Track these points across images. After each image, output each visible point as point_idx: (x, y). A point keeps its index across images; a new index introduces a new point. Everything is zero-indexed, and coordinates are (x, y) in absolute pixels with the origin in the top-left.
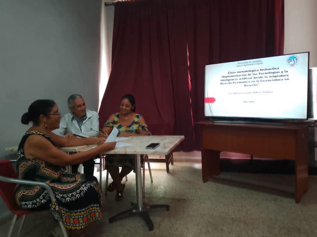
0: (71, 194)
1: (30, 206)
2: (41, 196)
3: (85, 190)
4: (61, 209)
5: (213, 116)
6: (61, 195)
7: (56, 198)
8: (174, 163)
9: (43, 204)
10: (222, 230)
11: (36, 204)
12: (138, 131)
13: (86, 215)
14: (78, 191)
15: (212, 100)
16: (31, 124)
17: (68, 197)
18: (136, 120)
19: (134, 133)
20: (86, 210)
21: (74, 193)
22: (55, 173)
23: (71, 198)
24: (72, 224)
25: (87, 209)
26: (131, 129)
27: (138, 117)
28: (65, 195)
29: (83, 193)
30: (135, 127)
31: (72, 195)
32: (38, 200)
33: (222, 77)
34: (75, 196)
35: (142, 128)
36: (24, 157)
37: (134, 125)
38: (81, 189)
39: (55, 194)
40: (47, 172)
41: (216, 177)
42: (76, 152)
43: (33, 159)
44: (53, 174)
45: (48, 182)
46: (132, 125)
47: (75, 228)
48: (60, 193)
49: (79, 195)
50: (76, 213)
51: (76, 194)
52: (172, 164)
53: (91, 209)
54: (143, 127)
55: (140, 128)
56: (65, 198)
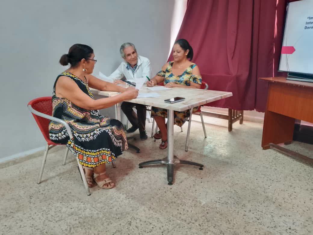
0: (86, 135)
1: (53, 138)
2: (63, 132)
3: (98, 133)
4: (76, 146)
5: (288, 71)
6: (78, 135)
7: (73, 135)
8: (244, 122)
9: (64, 139)
10: (244, 205)
11: (58, 138)
12: (188, 82)
13: (97, 156)
14: (92, 134)
15: (291, 50)
16: (68, 66)
17: (83, 137)
18: (189, 70)
19: (183, 83)
20: (97, 152)
21: (89, 135)
22: (81, 114)
23: (85, 138)
24: (85, 161)
25: (99, 152)
26: (181, 79)
27: (192, 66)
28: (81, 136)
29: (96, 136)
30: (186, 77)
31: (87, 137)
32: (60, 134)
33: (308, 18)
34: (89, 138)
35: (193, 80)
36: (55, 95)
37: (185, 75)
38: (95, 132)
39: (73, 132)
40: (74, 112)
41: (282, 146)
42: (108, 97)
43: (62, 99)
44: (79, 114)
45: (72, 121)
46: (183, 75)
47: (87, 165)
48: (77, 132)
49: (92, 137)
50: (90, 152)
51: (90, 136)
52: (241, 123)
53: (103, 152)
54: (195, 79)
55: (191, 80)
56: (81, 138)
